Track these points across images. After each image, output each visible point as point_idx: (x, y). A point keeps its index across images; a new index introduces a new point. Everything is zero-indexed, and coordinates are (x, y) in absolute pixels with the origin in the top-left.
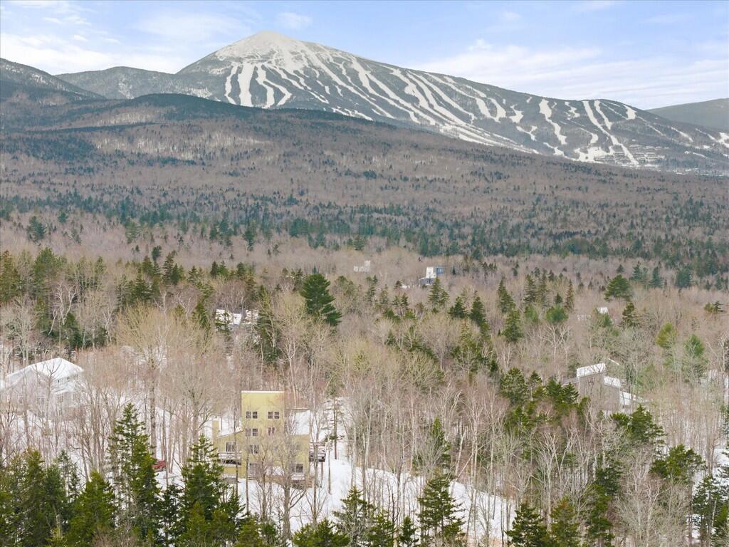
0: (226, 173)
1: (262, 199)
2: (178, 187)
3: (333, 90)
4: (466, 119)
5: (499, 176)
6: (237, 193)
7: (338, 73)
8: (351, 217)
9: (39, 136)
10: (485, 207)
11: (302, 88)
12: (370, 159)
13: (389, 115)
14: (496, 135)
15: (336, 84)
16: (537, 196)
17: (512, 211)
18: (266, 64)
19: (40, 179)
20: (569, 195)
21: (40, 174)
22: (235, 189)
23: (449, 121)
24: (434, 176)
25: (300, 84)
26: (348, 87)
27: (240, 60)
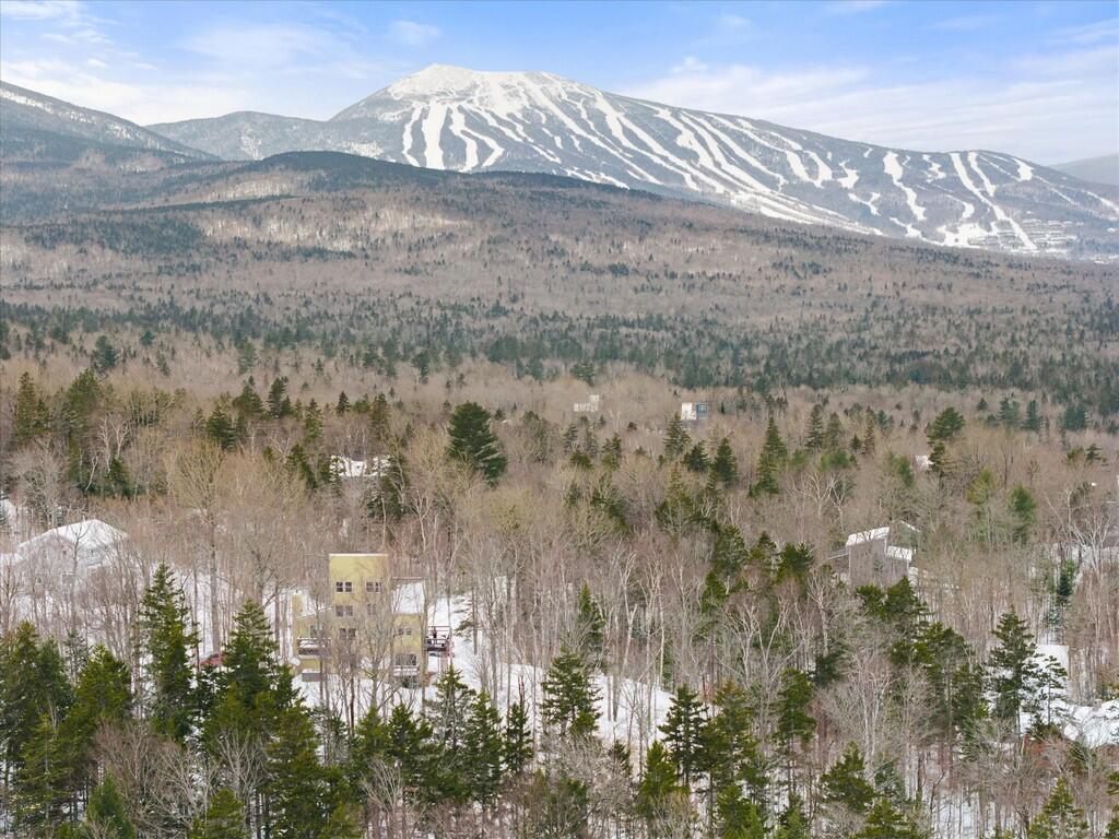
0: (400, 270)
1: (453, 308)
2: (326, 292)
3: (567, 141)
4: (771, 183)
5: (816, 269)
6: (416, 300)
7: (576, 116)
8: (586, 333)
9: (118, 218)
10: (792, 316)
11: (520, 140)
12: (620, 246)
13: (652, 179)
14: (816, 207)
15: (572, 132)
16: (873, 298)
17: (832, 321)
18: (464, 104)
19: (120, 282)
20: (923, 297)
21: (119, 275)
22: (413, 294)
23: (745, 187)
24: (717, 271)
25: (517, 134)
26: (590, 137)
27: (425, 98)
